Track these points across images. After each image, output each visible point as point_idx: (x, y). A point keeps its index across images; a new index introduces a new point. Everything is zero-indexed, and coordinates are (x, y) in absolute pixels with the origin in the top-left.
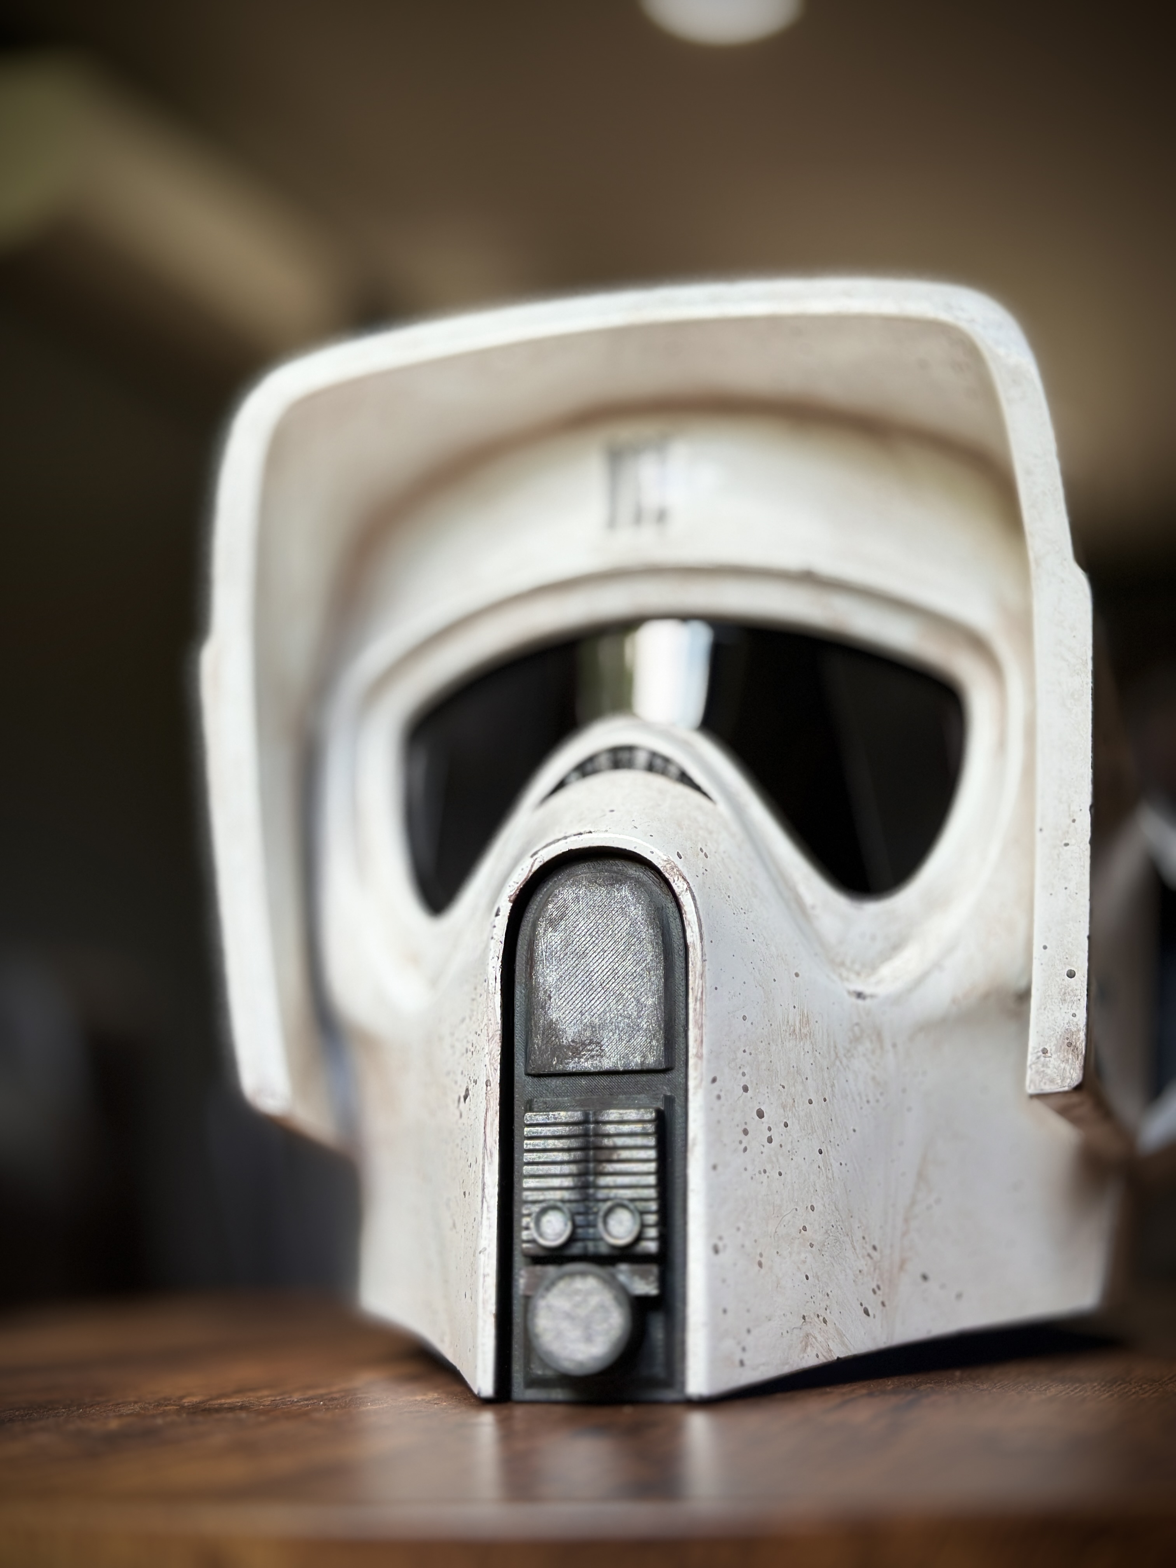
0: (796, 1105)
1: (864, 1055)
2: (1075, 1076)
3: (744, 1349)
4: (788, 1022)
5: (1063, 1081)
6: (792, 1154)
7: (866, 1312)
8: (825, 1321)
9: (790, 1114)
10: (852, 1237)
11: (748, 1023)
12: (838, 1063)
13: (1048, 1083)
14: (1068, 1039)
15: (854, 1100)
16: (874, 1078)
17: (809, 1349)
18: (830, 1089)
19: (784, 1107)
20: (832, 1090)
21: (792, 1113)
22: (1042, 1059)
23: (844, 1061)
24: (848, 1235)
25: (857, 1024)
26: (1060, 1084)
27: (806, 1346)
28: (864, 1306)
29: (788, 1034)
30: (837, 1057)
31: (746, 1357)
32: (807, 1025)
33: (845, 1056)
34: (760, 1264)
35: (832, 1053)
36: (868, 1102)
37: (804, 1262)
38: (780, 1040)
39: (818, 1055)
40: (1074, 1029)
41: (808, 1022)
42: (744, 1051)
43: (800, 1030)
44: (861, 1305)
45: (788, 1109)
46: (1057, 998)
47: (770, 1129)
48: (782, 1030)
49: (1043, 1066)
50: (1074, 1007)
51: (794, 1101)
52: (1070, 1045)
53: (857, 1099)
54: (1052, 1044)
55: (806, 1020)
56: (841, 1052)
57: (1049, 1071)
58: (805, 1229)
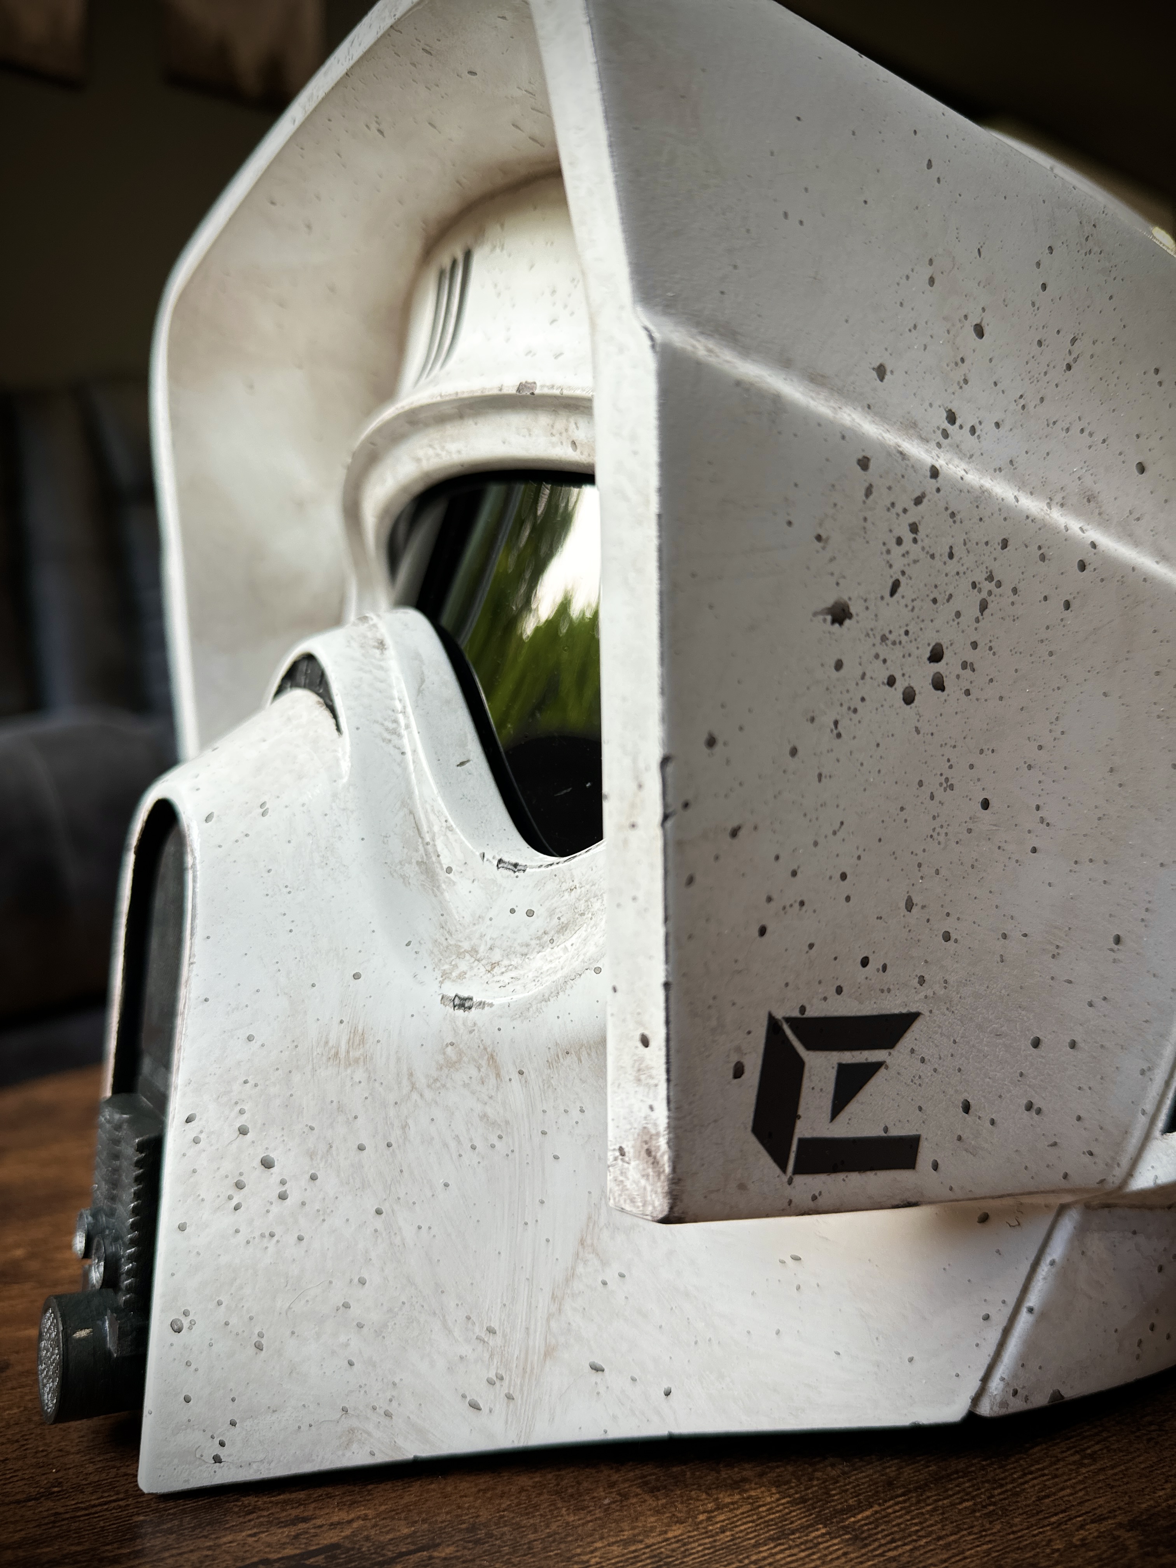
0: (334, 1153)
1: (465, 1085)
2: (657, 1203)
3: (222, 1444)
4: (327, 1043)
5: (644, 1205)
6: (324, 1214)
7: (475, 1406)
8: (388, 1414)
9: (322, 1165)
10: (444, 1317)
11: (255, 1045)
12: (415, 1096)
13: (628, 1201)
14: (646, 1143)
15: (446, 1145)
16: (484, 1117)
17: (355, 1446)
18: (399, 1132)
19: (312, 1155)
20: (404, 1132)
21: (326, 1161)
22: (620, 1162)
23: (428, 1094)
24: (435, 1313)
25: (452, 1044)
26: (641, 1209)
27: (350, 1442)
28: (468, 1399)
29: (324, 1059)
30: (413, 1087)
31: (223, 1453)
32: (361, 1046)
33: (429, 1086)
34: (259, 1347)
35: (405, 1082)
36: (473, 1148)
37: (347, 1345)
38: (310, 1067)
39: (377, 1085)
40: (653, 1131)
41: (363, 1041)
42: (246, 1082)
43: (348, 1052)
44: (464, 1396)
45: (319, 1157)
46: (630, 1074)
47: (283, 1182)
48: (315, 1054)
49: (622, 1173)
50: (651, 1095)
51: (331, 1147)
52: (649, 1152)
53: (453, 1144)
54: (630, 1145)
55: (358, 1038)
56: (421, 1081)
57: (628, 1184)
58: (346, 1306)
